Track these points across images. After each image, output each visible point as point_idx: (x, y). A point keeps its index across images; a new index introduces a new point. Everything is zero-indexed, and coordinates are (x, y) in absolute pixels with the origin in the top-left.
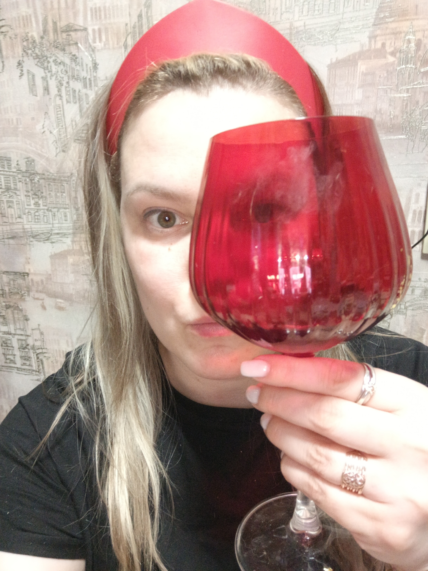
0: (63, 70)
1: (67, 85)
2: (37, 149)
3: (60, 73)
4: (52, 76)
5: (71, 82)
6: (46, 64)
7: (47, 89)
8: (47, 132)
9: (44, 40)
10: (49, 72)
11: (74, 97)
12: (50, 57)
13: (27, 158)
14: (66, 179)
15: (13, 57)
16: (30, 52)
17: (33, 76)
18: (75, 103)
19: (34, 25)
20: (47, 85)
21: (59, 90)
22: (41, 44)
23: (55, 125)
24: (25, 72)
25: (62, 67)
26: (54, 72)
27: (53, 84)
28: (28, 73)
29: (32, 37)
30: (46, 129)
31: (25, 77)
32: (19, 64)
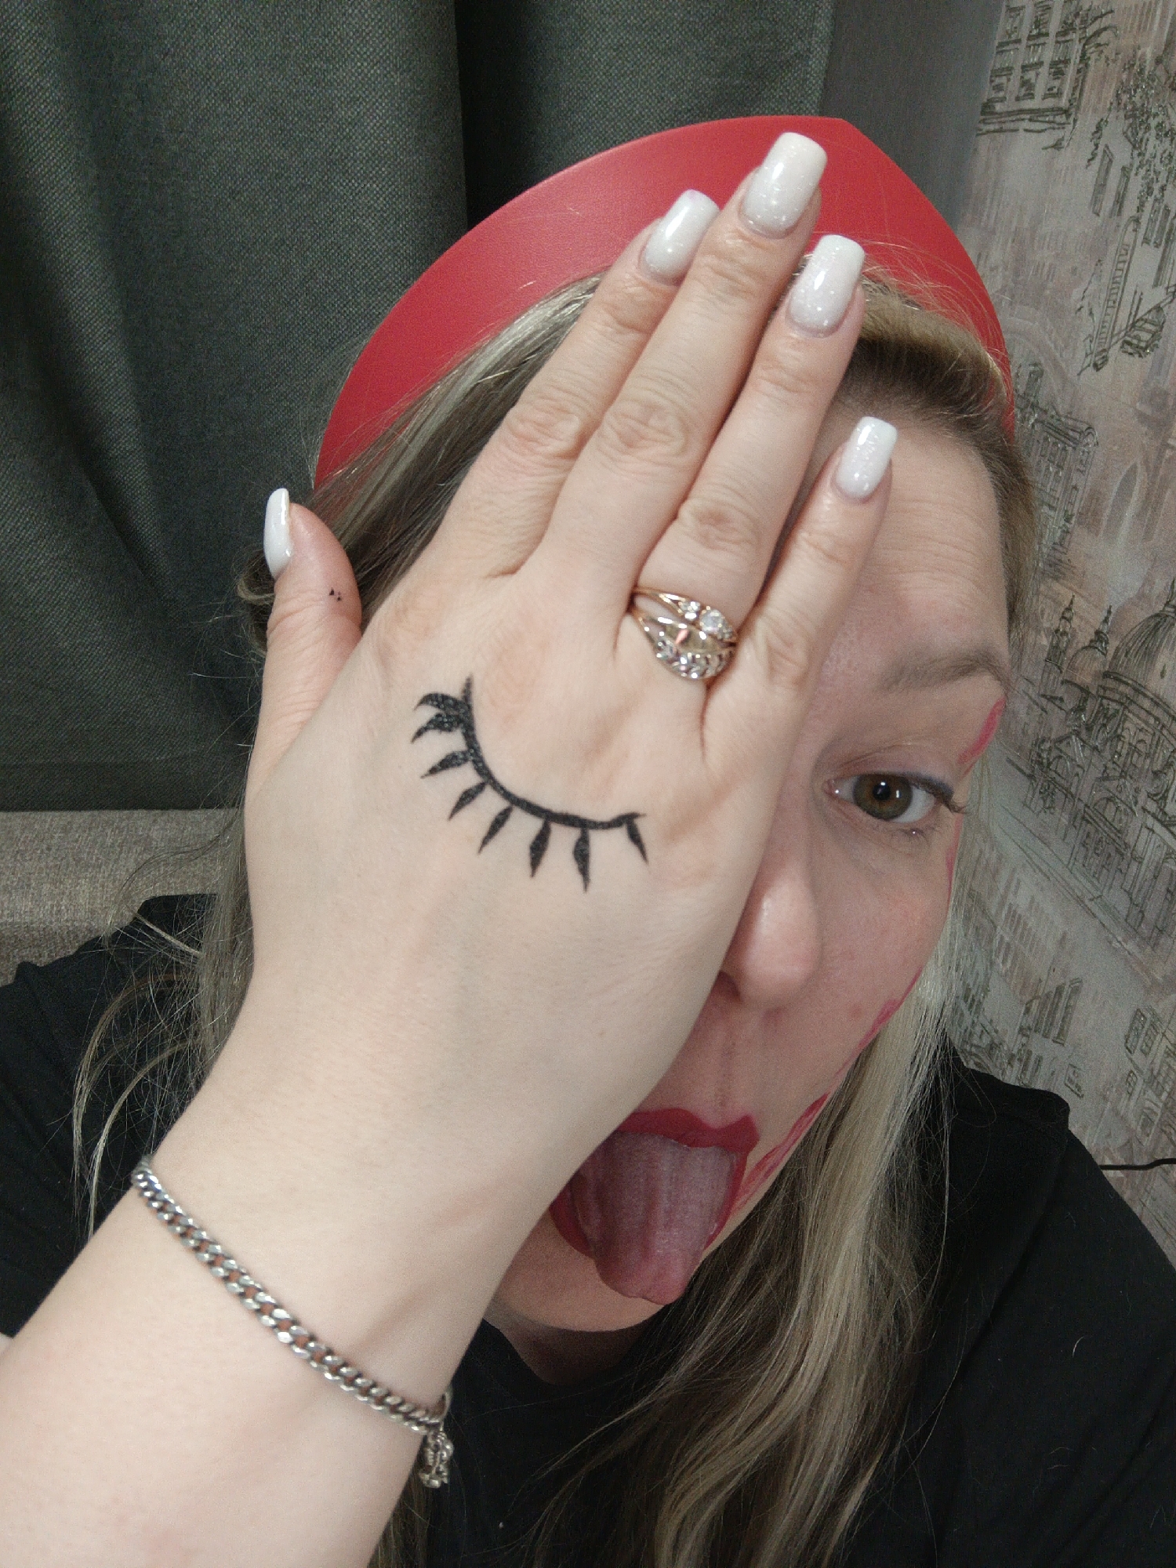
0: (1167, 153)
1: (1159, 196)
2: (1056, 348)
3: (1157, 160)
4: (1140, 166)
5: (1169, 187)
6: (1140, 134)
7: (1120, 201)
8: (1085, 311)
9: (1161, 66)
10: (1139, 154)
11: (1162, 228)
12: (1156, 115)
13: (1035, 365)
14: (1077, 436)
15: (1095, 110)
16: (1125, 98)
17: (1111, 161)
18: (1157, 246)
19: (1156, 26)
20: (1126, 188)
21: (1140, 209)
22: (1152, 78)
23: (1103, 296)
24: (1100, 151)
25: (1167, 141)
26: (1147, 156)
27: (1136, 185)
28: (1105, 151)
29: (1143, 58)
30: (1086, 301)
31: (1096, 164)
32: (1099, 128)
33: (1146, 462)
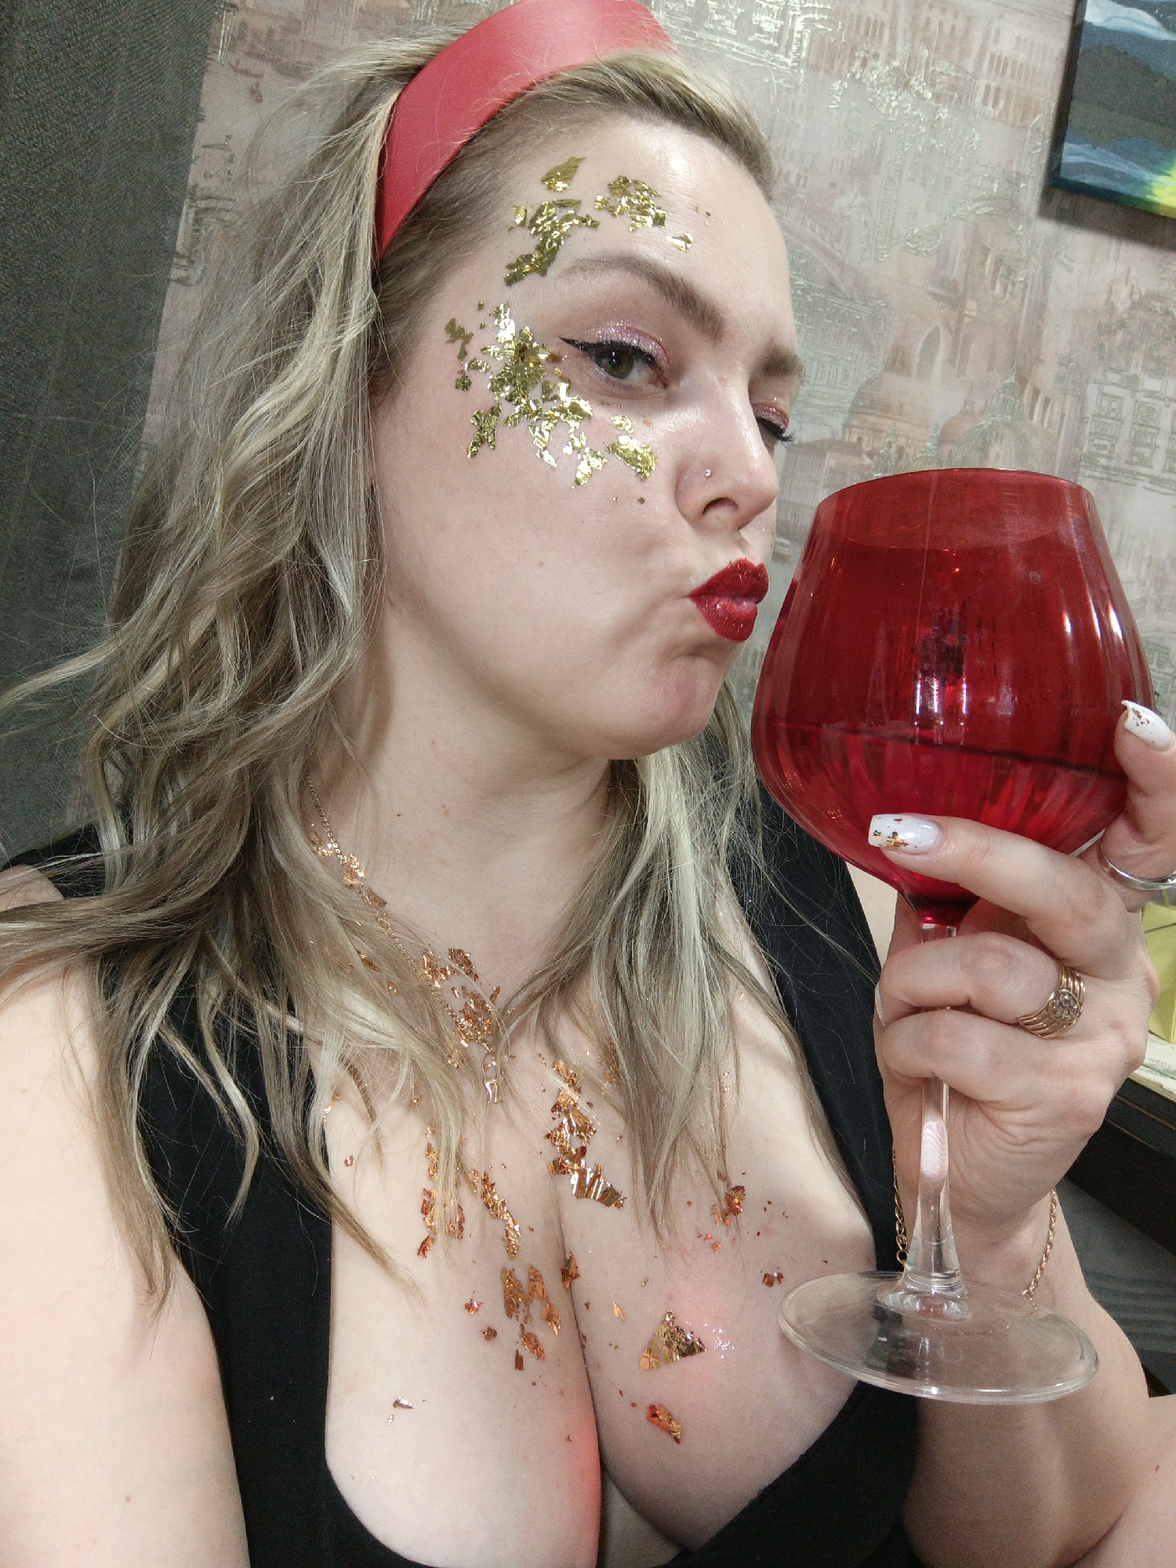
33: (947, 325)
